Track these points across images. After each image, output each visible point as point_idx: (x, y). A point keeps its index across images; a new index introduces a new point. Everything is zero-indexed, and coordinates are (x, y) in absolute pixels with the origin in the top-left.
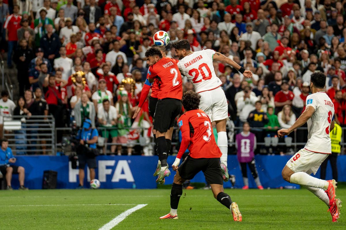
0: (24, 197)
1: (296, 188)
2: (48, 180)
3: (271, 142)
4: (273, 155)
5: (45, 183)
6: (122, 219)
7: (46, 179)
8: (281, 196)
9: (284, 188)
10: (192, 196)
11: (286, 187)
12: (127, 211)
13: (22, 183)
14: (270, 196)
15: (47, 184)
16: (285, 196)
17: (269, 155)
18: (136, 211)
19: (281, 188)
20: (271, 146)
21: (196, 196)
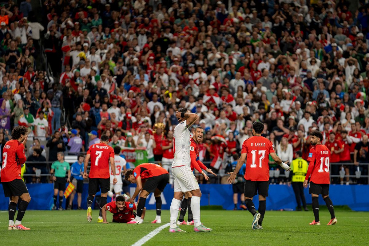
0: (80, 216)
1: (294, 210)
2: (99, 202)
3: (274, 174)
4: (275, 184)
5: (96, 205)
6: (156, 233)
7: (97, 202)
8: (281, 216)
9: (284, 210)
10: (211, 216)
11: (285, 209)
12: (160, 227)
13: (79, 205)
14: (272, 216)
15: (98, 205)
16: (284, 216)
17: (271, 184)
18: (167, 227)
19: (282, 210)
20: (274, 177)
21: (214, 216)
